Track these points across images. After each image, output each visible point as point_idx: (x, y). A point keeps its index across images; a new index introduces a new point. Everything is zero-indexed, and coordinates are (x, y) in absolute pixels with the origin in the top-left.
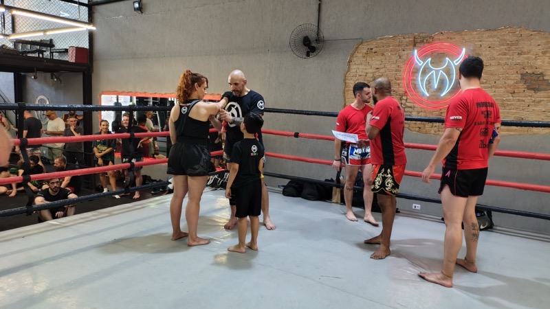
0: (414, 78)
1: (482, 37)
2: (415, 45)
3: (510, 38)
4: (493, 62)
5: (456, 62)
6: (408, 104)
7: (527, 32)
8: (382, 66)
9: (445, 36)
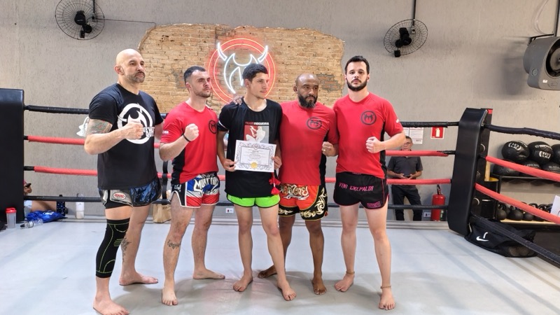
0: (219, 73)
1: (282, 36)
2: (216, 38)
3: (307, 40)
4: (293, 62)
5: (260, 60)
6: (215, 102)
7: (320, 35)
8: (182, 57)
9: (248, 31)
